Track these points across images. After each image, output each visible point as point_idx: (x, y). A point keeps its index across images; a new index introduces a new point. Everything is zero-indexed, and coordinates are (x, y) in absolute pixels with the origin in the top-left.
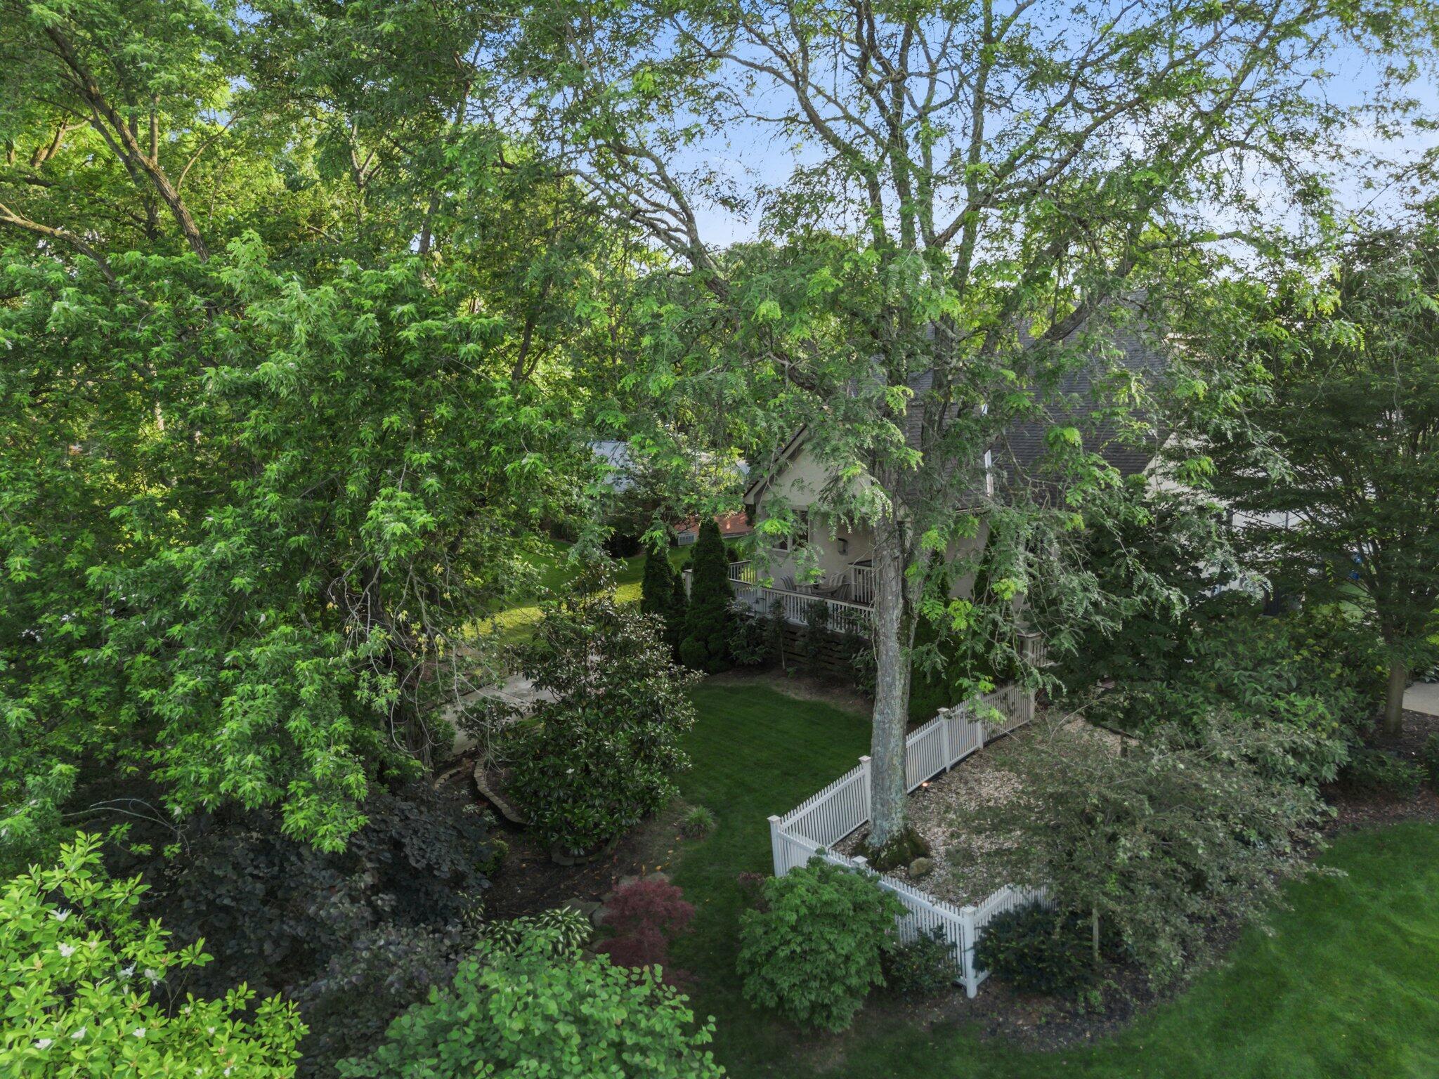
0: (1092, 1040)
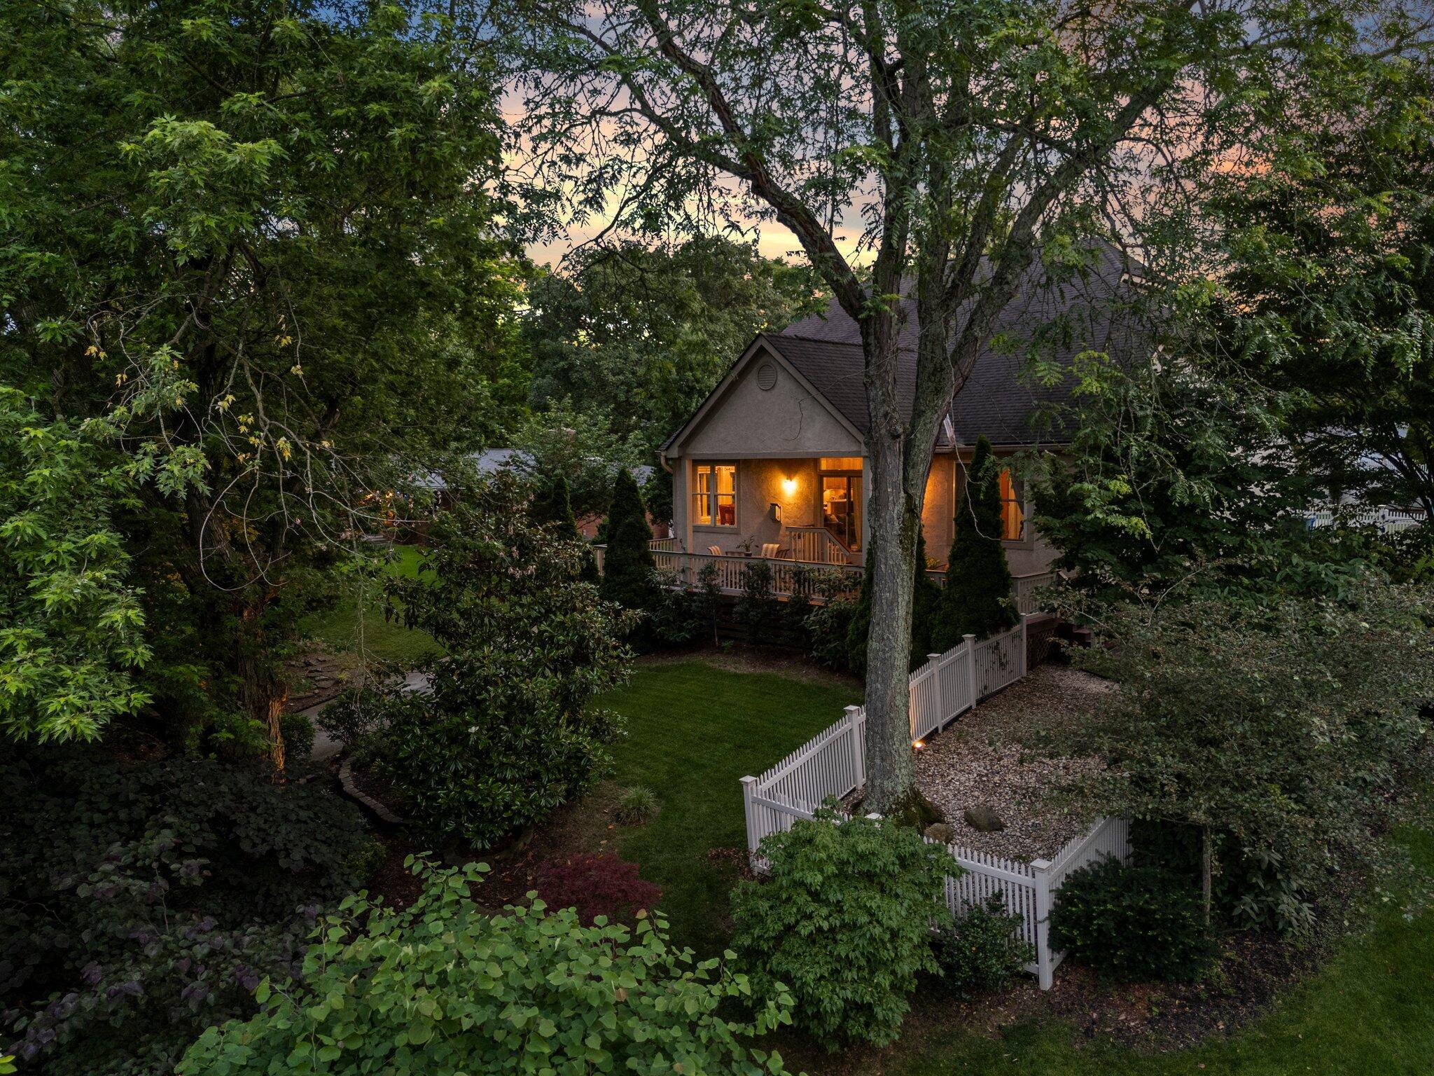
0: (1228, 1033)
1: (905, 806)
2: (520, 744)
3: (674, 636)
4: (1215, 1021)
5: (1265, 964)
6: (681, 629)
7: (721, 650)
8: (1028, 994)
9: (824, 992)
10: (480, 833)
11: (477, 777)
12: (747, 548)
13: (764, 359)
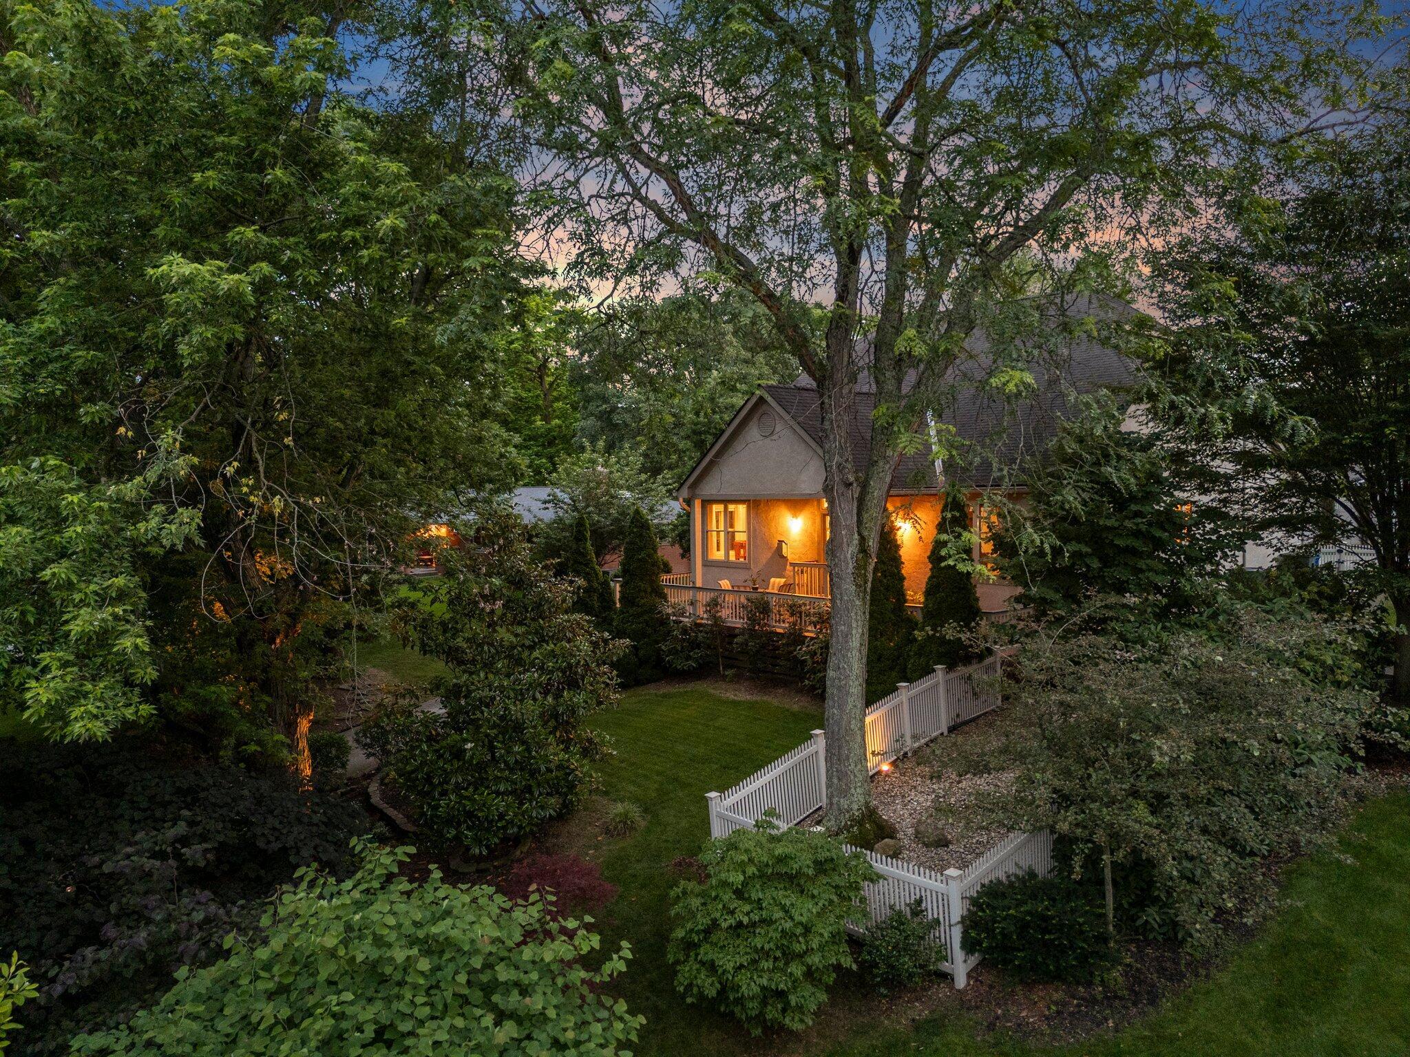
0: (1116, 1030)
1: (860, 822)
2: (511, 760)
3: (681, 664)
4: (1106, 1020)
5: (1162, 971)
6: (688, 658)
7: (724, 677)
8: (943, 991)
9: (743, 979)
10: (478, 841)
11: (476, 789)
12: (754, 582)
13: (764, 407)
